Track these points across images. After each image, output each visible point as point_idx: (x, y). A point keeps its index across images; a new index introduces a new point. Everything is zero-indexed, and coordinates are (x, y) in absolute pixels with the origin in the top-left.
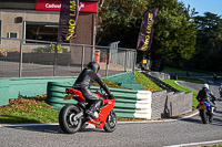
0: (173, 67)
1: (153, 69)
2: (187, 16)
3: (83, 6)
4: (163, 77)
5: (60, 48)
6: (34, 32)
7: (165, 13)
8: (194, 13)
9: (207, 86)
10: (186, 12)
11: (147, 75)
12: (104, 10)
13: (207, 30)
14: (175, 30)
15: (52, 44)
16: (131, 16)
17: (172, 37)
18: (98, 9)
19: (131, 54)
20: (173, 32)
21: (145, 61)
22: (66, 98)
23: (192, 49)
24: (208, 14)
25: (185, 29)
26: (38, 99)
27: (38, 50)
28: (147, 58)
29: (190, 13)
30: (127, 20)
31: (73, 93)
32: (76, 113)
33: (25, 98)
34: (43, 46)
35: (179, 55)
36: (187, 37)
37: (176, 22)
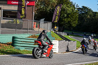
0: (68, 30)
1: (59, 31)
2: (74, 8)
3: (28, 3)
4: (64, 34)
5: (18, 21)
6: (6, 14)
7: (64, 6)
8: (77, 6)
9: (85, 39)
10: (74, 6)
11: (57, 34)
12: (38, 5)
13: (83, 14)
14: (69, 14)
15: (15, 20)
16: (50, 7)
17: (68, 17)
18: (35, 4)
19: (50, 24)
20: (68, 15)
21: (56, 27)
22: (34, 44)
23: (76, 22)
24: (83, 7)
25: (73, 13)
26: (8, 44)
27: (8, 22)
28: (57, 26)
29: (75, 6)
30: (48, 9)
31: (37, 42)
32: (39, 50)
33: (2, 43)
34: (11, 20)
35: (71, 25)
36: (74, 17)
37: (69, 10)
